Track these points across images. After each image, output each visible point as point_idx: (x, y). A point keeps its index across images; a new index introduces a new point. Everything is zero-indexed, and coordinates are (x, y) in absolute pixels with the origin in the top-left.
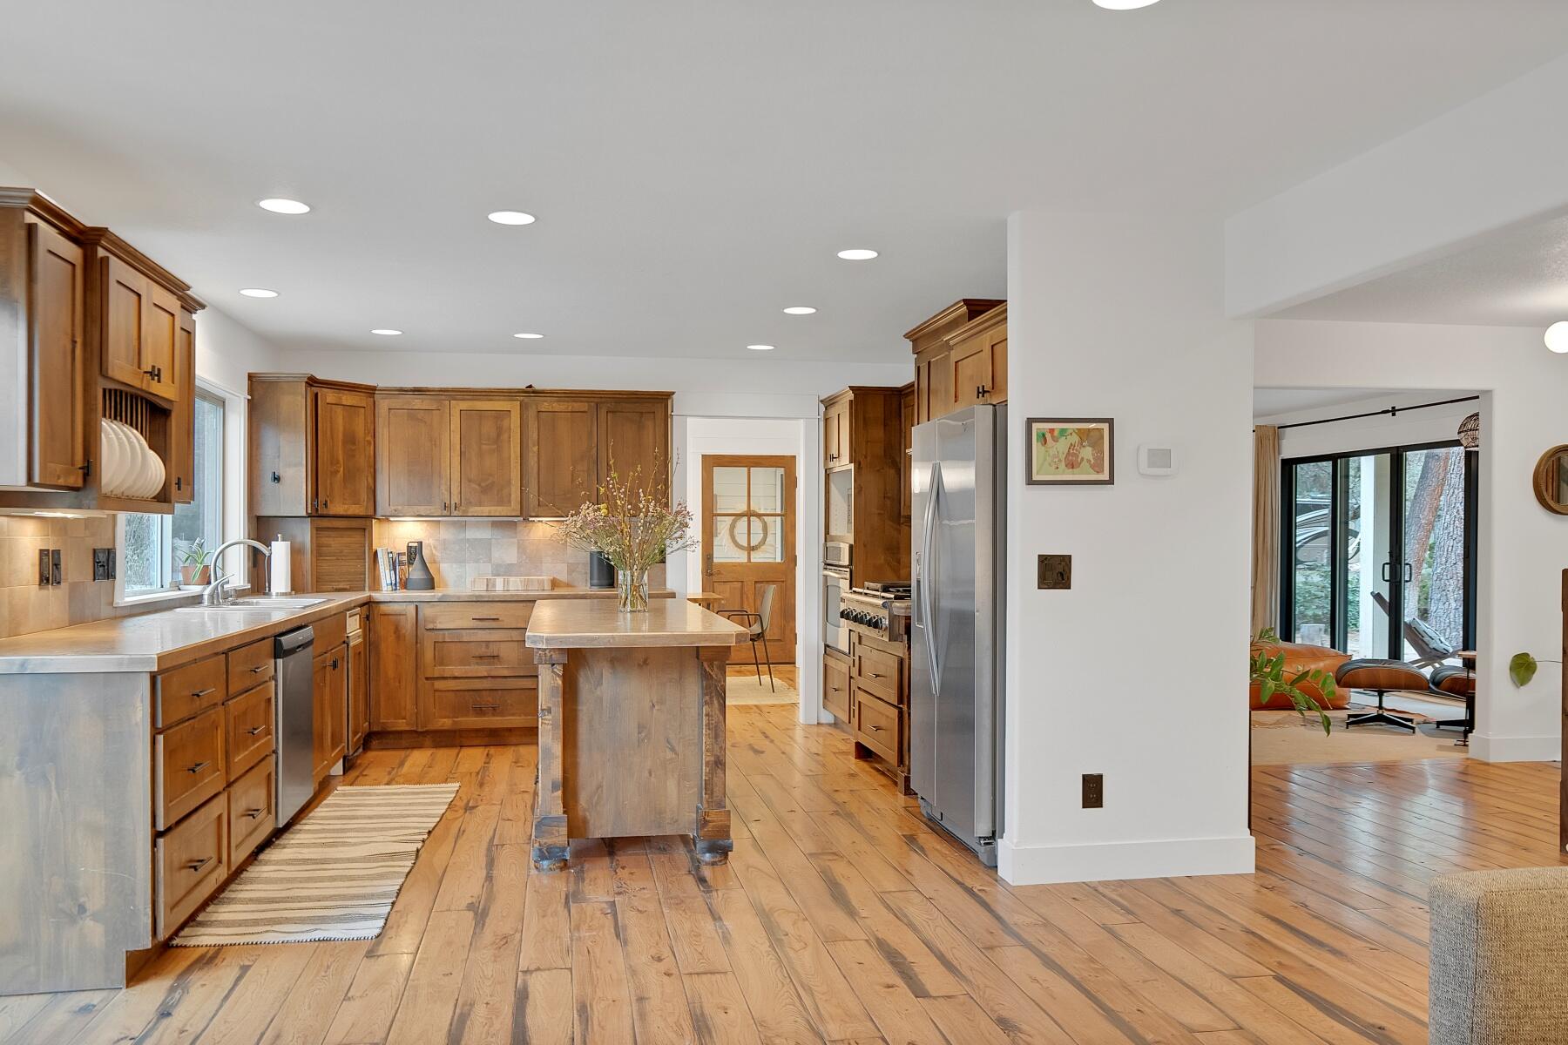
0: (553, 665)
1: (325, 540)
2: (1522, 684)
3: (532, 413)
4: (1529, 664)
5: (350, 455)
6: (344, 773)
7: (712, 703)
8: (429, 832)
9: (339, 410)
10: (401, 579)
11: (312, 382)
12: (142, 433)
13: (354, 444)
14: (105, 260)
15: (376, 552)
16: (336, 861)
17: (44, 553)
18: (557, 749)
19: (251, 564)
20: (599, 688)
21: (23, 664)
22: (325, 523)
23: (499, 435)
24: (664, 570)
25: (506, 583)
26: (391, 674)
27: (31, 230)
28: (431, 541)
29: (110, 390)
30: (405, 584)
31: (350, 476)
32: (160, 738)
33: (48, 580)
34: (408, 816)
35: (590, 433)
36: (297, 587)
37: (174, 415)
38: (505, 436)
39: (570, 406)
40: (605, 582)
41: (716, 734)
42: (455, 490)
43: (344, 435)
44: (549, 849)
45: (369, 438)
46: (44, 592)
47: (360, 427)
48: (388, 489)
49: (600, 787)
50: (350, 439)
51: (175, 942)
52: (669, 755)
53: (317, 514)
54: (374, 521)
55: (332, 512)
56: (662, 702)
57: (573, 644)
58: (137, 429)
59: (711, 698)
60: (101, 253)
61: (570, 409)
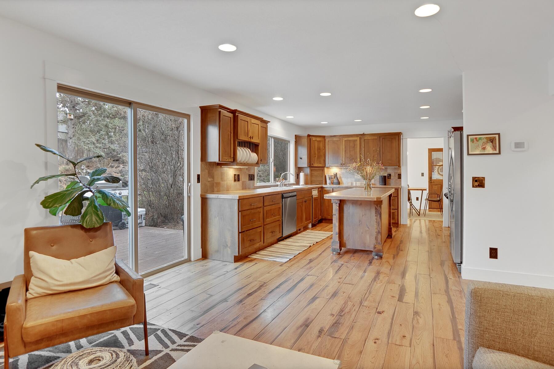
0: (336, 203)
1: (313, 173)
3: (362, 140)
5: (319, 152)
6: (312, 227)
7: (377, 216)
8: (317, 242)
9: (316, 142)
10: (332, 182)
11: (309, 136)
12: (251, 150)
13: (320, 149)
14: (238, 116)
15: (326, 176)
16: (292, 246)
17: (235, 175)
18: (337, 224)
19: (296, 178)
20: (349, 210)
21: (218, 196)
22: (313, 168)
23: (354, 146)
24: (401, 181)
25: (356, 183)
26: (327, 205)
27: (220, 112)
28: (340, 173)
29: (240, 142)
30: (333, 183)
31: (319, 157)
32: (240, 213)
33: (236, 180)
34: (316, 238)
35: (378, 145)
36: (306, 183)
37: (259, 146)
38: (356, 146)
39: (373, 137)
40: (384, 184)
41: (378, 224)
42: (344, 160)
43: (317, 148)
44: (335, 249)
45: (324, 148)
46: (235, 183)
47: (321, 145)
48: (329, 159)
49: (349, 235)
50: (319, 149)
51: (249, 256)
52: (367, 229)
53: (310, 166)
54: (325, 168)
55: (314, 166)
56: (365, 215)
57: (342, 198)
58: (249, 148)
59: (377, 215)
60: (237, 114)
61: (372, 138)
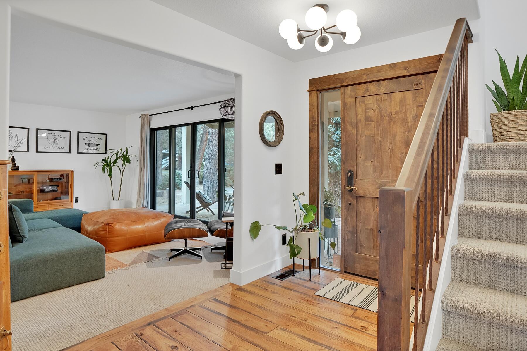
2: (255, 238)
4: (258, 227)
